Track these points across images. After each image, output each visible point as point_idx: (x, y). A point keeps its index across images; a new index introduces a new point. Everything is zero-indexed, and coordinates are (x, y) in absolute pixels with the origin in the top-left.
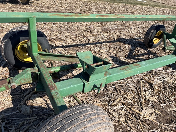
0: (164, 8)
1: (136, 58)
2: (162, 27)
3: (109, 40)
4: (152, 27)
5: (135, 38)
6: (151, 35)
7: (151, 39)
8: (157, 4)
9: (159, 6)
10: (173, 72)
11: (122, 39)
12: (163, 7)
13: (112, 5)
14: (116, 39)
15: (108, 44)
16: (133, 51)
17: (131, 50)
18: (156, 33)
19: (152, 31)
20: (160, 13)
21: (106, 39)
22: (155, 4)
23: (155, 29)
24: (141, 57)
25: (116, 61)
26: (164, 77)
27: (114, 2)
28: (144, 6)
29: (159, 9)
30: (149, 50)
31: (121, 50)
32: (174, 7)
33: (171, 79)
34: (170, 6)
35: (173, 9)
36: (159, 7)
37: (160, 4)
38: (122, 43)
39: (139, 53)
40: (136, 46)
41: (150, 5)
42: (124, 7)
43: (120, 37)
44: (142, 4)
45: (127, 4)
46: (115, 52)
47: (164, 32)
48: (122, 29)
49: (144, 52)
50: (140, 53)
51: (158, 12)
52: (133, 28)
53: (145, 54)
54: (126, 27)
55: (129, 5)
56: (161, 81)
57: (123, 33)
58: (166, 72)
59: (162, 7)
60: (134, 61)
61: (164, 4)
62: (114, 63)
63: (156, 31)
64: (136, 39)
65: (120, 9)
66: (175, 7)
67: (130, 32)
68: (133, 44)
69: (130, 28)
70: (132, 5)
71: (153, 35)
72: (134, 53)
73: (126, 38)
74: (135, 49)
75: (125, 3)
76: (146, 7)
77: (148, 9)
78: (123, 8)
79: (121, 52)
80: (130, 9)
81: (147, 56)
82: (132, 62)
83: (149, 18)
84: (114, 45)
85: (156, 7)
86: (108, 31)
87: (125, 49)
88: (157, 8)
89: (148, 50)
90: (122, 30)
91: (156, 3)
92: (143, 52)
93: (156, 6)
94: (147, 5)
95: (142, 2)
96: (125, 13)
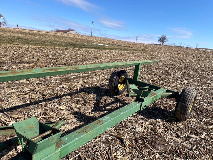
0: (126, 51)
1: (104, 109)
2: (123, 72)
3: (71, 91)
4: (114, 74)
5: (100, 85)
6: (114, 81)
7: (115, 86)
8: (119, 48)
9: (121, 49)
10: (142, 119)
11: (87, 88)
12: (125, 50)
13: (72, 50)
14: (79, 90)
15: (69, 97)
16: (99, 101)
17: (97, 100)
18: (119, 79)
19: (115, 77)
20: (123, 56)
21: (66, 90)
22: (117, 48)
23: (118, 75)
24: (108, 108)
25: (80, 118)
26: (134, 127)
27: (74, 47)
28: (107, 51)
29: (122, 52)
30: (116, 98)
31: (86, 102)
32: (135, 50)
33: (141, 128)
34: (132, 48)
35: (135, 51)
36: (121, 50)
37: (122, 47)
38: (87, 94)
39: (106, 103)
40: (102, 95)
41: (112, 49)
42: (87, 52)
43: (83, 86)
44: (104, 48)
45: (89, 49)
46: (78, 106)
47: (127, 77)
48: (85, 77)
49: (111, 101)
50: (107, 102)
51: (121, 55)
52: (97, 75)
53: (113, 103)
54: (90, 74)
55: (92, 50)
56: (132, 132)
57: (87, 81)
58: (135, 121)
59: (124, 50)
60: (102, 113)
61: (126, 47)
62: (77, 121)
63: (118, 77)
64: (101, 87)
65: (82, 55)
66: (136, 49)
67: (95, 79)
68: (99, 92)
69: (94, 74)
70: (95, 50)
71: (116, 81)
72: (100, 104)
73: (91, 86)
74: (101, 99)
75: (87, 48)
76: (109, 51)
77: (111, 53)
78: (85, 53)
79: (86, 105)
80: (93, 54)
81: (114, 105)
82: (99, 115)
83: (106, 66)
84: (76, 97)
85: (118, 51)
86: (70, 80)
87: (90, 100)
88: (119, 51)
89: (115, 97)
90: (86, 78)
91: (118, 46)
92: (110, 101)
93: (119, 49)
94: (110, 49)
95: (104, 46)
96: (88, 58)
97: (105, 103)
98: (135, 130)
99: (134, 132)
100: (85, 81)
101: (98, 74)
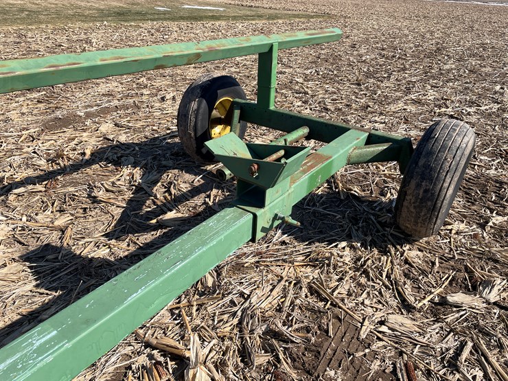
0: (273, 19)
1: (154, 221)
3: (58, 164)
5: (168, 132)
6: (193, 119)
7: (200, 133)
8: (253, 13)
9: (260, 17)
11: (121, 146)
12: (271, 17)
13: (117, 29)
14: (92, 154)
15: (41, 187)
16: (146, 193)
17: (139, 189)
19: (194, 105)
22: (248, 13)
23: (202, 96)
24: (171, 215)
26: (247, 292)
27: (126, 21)
28: (217, 23)
29: (260, 24)
30: (210, 173)
31: (95, 200)
32: (299, 15)
34: (289, 12)
35: (297, 20)
36: (259, 19)
37: (261, 11)
38: (111, 168)
39: (170, 194)
40: (165, 166)
41: (235, 18)
42: (158, 31)
43: (109, 140)
44: (213, 16)
45: (165, 23)
48: (128, 109)
49: (188, 185)
50: (173, 191)
51: (257, 33)
52: (168, 97)
53: (195, 191)
54: (144, 98)
57: (129, 122)
59: (268, 19)
61: (276, 9)
63: (205, 101)
64: (170, 138)
65: (141, 40)
66: (300, 12)
67: (157, 114)
68: (154, 159)
69: (159, 97)
70: (183, 24)
71: (200, 117)
72: (147, 203)
73: (136, 138)
74: (155, 183)
75: (162, 19)
76: (223, 23)
77: (229, 27)
78: (152, 35)
81: (198, 200)
84: (68, 185)
85: (251, 22)
87: (114, 189)
88: (254, 22)
89: (206, 170)
90: (129, 111)
92: (185, 188)
93: (253, 17)
94: (227, 18)
95: (214, 10)
97: (165, 198)
98: (247, 304)
99: (244, 311)
100: (124, 122)
101: (172, 95)
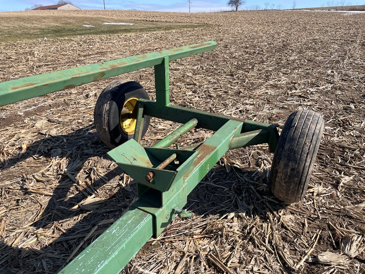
0: (169, 29)
6: (106, 118)
8: (154, 26)
9: (159, 28)
12: (167, 28)
19: (106, 107)
20: (162, 42)
22: (151, 26)
23: (113, 99)
28: (129, 35)
29: (160, 33)
32: (186, 25)
35: (186, 29)
36: (159, 30)
37: (160, 24)
39: (91, 179)
40: (87, 154)
41: (141, 30)
42: (85, 42)
43: (42, 134)
44: (125, 29)
48: (59, 106)
50: (93, 177)
51: (157, 40)
54: (73, 97)
55: (97, 38)
59: (165, 29)
61: (170, 22)
63: (115, 103)
65: (72, 50)
68: (78, 148)
69: (84, 95)
71: (112, 116)
75: (87, 34)
76: (133, 34)
77: (137, 37)
78: (81, 46)
80: (98, 45)
85: (153, 32)
88: (155, 32)
90: (60, 108)
91: (155, 23)
93: (154, 29)
94: (135, 30)
95: (126, 25)
96: (85, 56)
100: (55, 117)
